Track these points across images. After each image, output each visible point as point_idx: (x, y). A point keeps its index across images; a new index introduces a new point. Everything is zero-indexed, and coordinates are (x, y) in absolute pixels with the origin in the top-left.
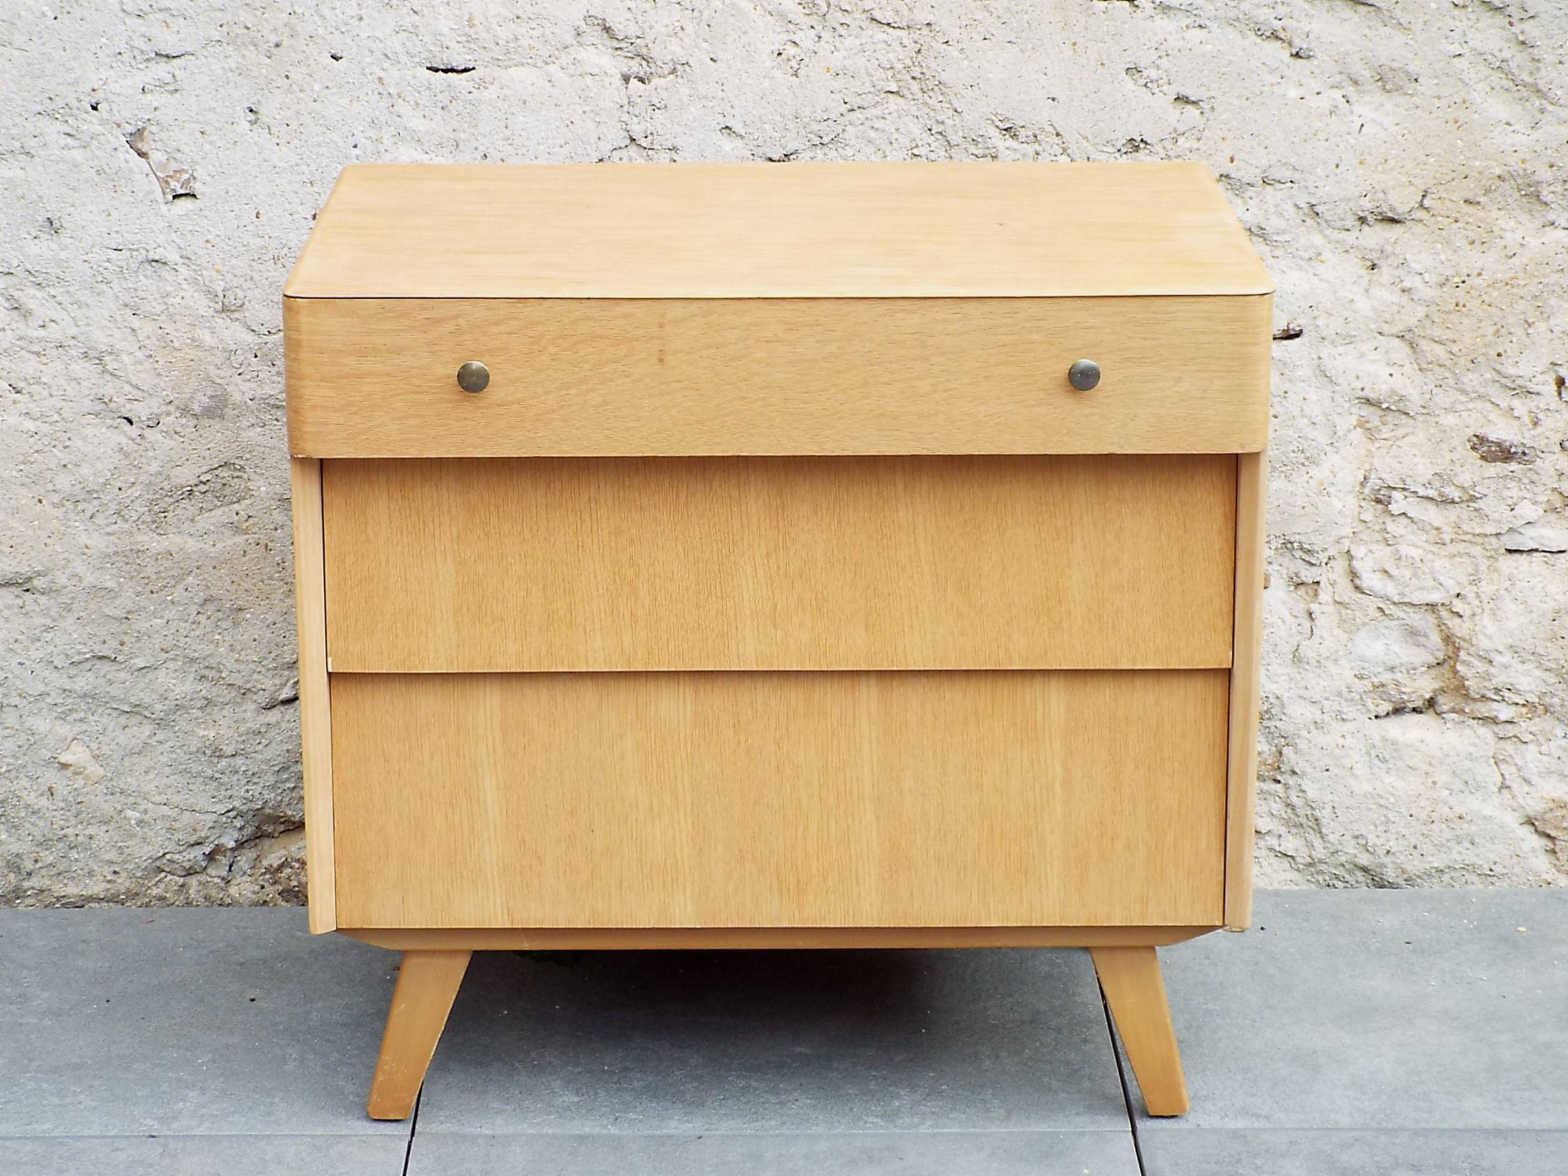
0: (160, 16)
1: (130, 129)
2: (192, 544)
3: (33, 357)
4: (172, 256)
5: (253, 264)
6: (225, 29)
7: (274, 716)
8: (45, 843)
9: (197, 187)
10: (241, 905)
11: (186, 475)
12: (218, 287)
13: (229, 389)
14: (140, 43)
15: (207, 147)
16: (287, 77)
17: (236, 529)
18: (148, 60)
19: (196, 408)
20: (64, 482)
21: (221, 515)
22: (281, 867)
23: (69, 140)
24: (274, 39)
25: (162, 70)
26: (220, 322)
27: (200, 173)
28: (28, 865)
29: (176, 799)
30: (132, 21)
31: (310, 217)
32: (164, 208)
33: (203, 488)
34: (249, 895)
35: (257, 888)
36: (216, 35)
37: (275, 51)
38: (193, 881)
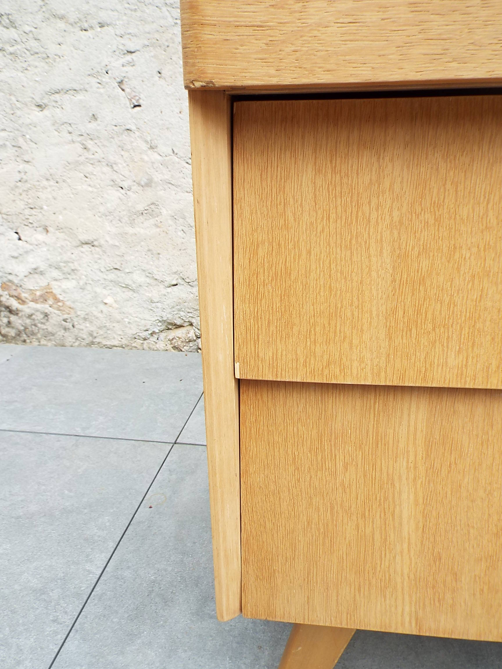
0: (128, 36)
1: (119, 80)
2: (142, 231)
3: (91, 165)
4: (133, 128)
5: (160, 130)
6: (150, 41)
7: (169, 290)
8: (100, 328)
9: (141, 102)
10: (159, 350)
11: (140, 207)
12: (149, 139)
13: (153, 176)
14: (121, 47)
15: (144, 86)
16: (171, 59)
17: (157, 226)
18: (124, 54)
19: (143, 183)
20: (102, 209)
21: (152, 221)
22: (173, 339)
23: (99, 85)
24: (167, 44)
25: (129, 57)
26: (150, 152)
27: (142, 96)
28: (95, 334)
29: (140, 316)
30: (119, 39)
31: (179, 112)
32: (130, 110)
33: (146, 212)
34: (162, 347)
35: (165, 345)
36: (147, 43)
37: (167, 49)
38: (145, 342)
